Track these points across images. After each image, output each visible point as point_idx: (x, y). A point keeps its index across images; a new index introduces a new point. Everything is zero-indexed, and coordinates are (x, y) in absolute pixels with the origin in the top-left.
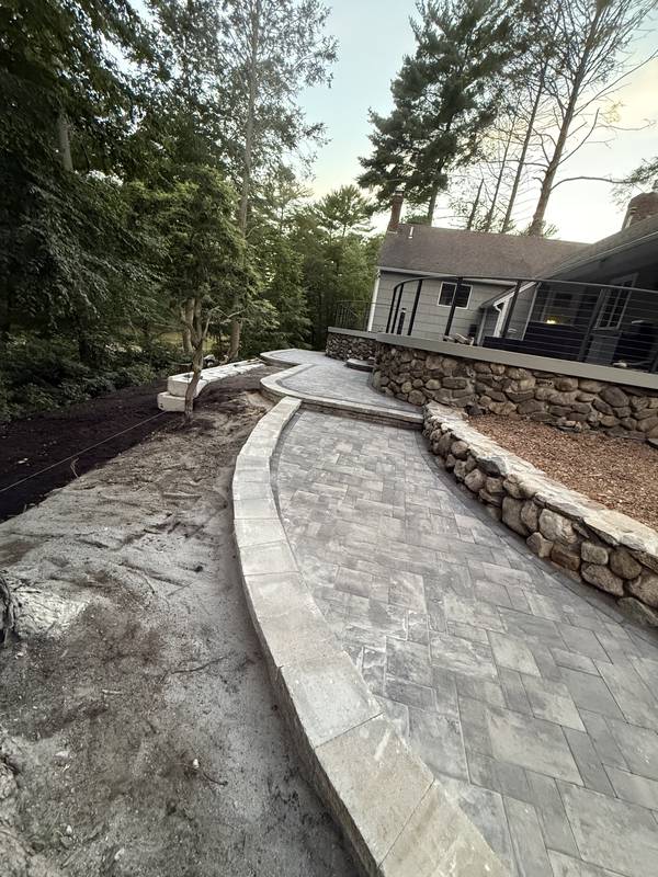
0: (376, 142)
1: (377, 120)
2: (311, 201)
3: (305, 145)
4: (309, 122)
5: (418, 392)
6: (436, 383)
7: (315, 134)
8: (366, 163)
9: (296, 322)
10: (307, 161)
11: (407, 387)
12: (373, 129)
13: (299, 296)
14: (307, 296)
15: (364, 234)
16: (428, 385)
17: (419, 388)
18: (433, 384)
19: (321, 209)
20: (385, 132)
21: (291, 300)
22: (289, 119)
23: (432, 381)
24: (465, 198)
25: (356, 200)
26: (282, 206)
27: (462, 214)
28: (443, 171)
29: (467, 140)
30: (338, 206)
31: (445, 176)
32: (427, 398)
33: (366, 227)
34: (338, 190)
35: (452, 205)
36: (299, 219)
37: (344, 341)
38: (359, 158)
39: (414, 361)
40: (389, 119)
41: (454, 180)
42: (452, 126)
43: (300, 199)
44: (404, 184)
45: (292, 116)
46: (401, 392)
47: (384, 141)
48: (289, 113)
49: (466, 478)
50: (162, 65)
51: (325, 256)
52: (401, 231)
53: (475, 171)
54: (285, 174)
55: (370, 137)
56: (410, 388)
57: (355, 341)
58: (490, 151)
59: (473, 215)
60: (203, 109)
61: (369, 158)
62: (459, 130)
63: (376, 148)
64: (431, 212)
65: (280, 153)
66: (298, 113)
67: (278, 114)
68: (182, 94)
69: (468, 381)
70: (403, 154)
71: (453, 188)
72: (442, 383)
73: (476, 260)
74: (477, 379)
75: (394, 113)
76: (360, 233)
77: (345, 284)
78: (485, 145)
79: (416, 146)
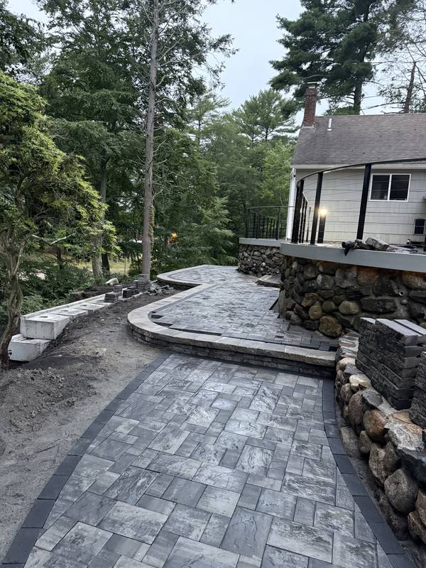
0: (287, 45)
1: (286, 24)
2: (229, 110)
3: (213, 57)
4: (214, 36)
5: (330, 318)
6: (353, 306)
7: (222, 46)
8: (278, 66)
9: (216, 236)
10: (215, 72)
11: (316, 310)
12: (284, 33)
13: (217, 206)
14: (228, 206)
15: (289, 135)
16: (341, 308)
17: (331, 313)
18: (348, 308)
19: (240, 116)
20: (296, 34)
21: (209, 212)
22: (195, 36)
23: (346, 303)
24: (397, 83)
25: (277, 103)
26: (199, 118)
27: (396, 101)
28: (366, 60)
29: (387, 27)
30: (258, 111)
31: (369, 64)
32: (344, 327)
33: (289, 128)
34: (257, 95)
35: (382, 93)
36: (218, 129)
37: (256, 253)
38: (271, 62)
39: (320, 277)
40: (298, 21)
41: (380, 67)
42: (370, 15)
43: (218, 109)
44: (324, 80)
45: (198, 33)
46: (309, 318)
47: (297, 42)
48: (194, 31)
49: (386, 482)
50: (73, 9)
51: (246, 163)
52: (318, 125)
53: (404, 56)
54: (196, 87)
55: (280, 41)
56: (319, 313)
57: (268, 252)
58: (417, 34)
59: (409, 99)
60: (111, 40)
61: (281, 60)
62: (377, 18)
63: (289, 50)
64: (357, 102)
65: (190, 69)
66: (203, 29)
67: (185, 34)
68: (93, 31)
69: (397, 300)
70: (320, 51)
71: (378, 76)
72: (360, 304)
73: (412, 145)
74: (410, 298)
75: (304, 15)
76: (284, 134)
77: (270, 189)
78: (410, 28)
79: (333, 40)
